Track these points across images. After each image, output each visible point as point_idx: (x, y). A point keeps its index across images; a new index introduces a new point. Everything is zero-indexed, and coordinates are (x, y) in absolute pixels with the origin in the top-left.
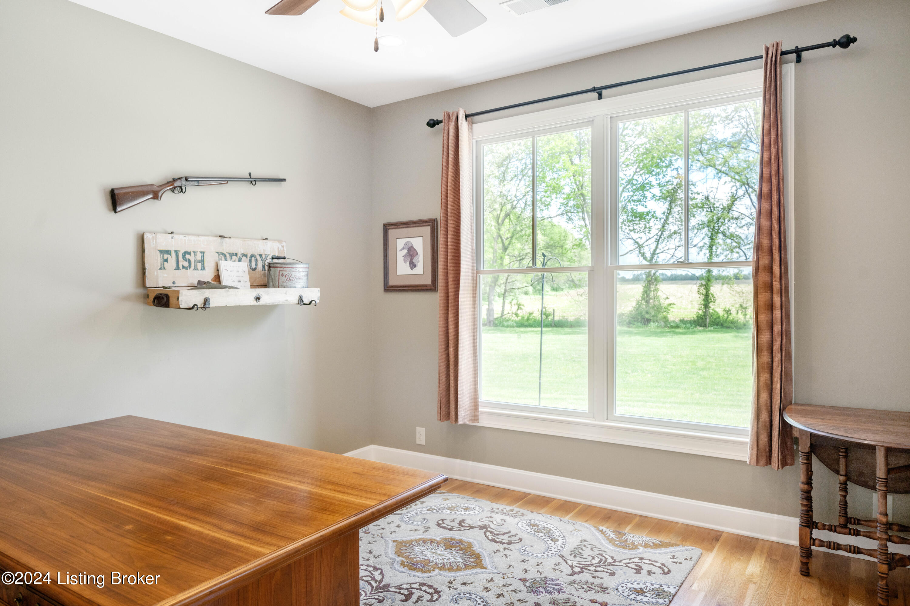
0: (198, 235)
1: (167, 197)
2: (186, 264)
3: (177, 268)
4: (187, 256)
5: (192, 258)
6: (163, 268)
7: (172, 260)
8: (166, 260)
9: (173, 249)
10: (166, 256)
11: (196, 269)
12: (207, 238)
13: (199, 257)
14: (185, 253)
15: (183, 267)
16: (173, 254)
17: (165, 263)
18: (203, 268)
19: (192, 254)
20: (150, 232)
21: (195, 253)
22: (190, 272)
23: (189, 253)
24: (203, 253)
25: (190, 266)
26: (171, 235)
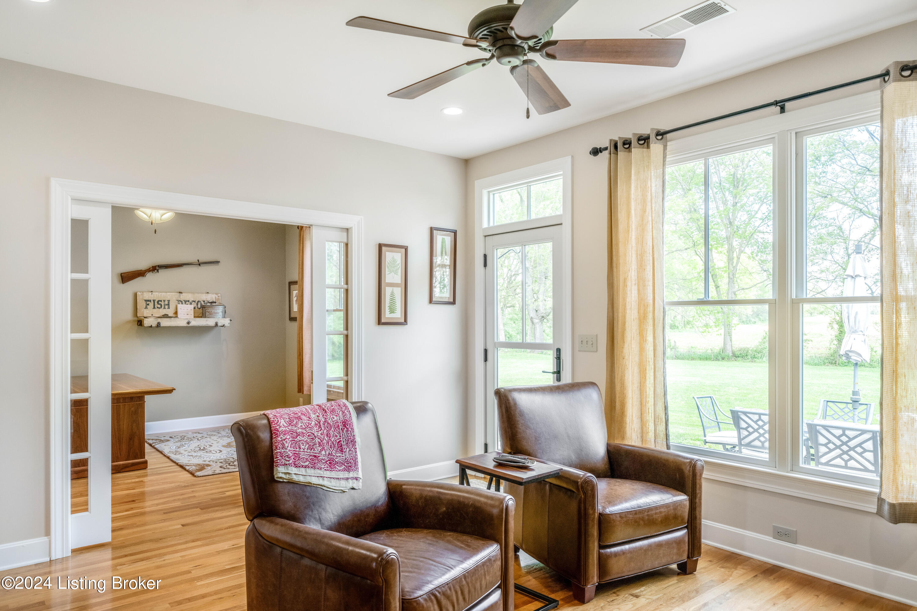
0: (166, 292)
1: (149, 275)
2: (159, 306)
3: (154, 308)
4: (160, 302)
5: (163, 303)
6: (146, 308)
7: (151, 304)
8: (148, 305)
9: (152, 299)
10: (148, 303)
11: (164, 308)
12: (171, 293)
13: (166, 303)
14: (158, 301)
15: (157, 307)
16: (152, 301)
17: (148, 306)
18: (169, 308)
19: (163, 301)
20: (140, 292)
21: (164, 301)
22: (161, 310)
23: (161, 301)
24: (169, 301)
25: (161, 307)
26: (151, 293)
